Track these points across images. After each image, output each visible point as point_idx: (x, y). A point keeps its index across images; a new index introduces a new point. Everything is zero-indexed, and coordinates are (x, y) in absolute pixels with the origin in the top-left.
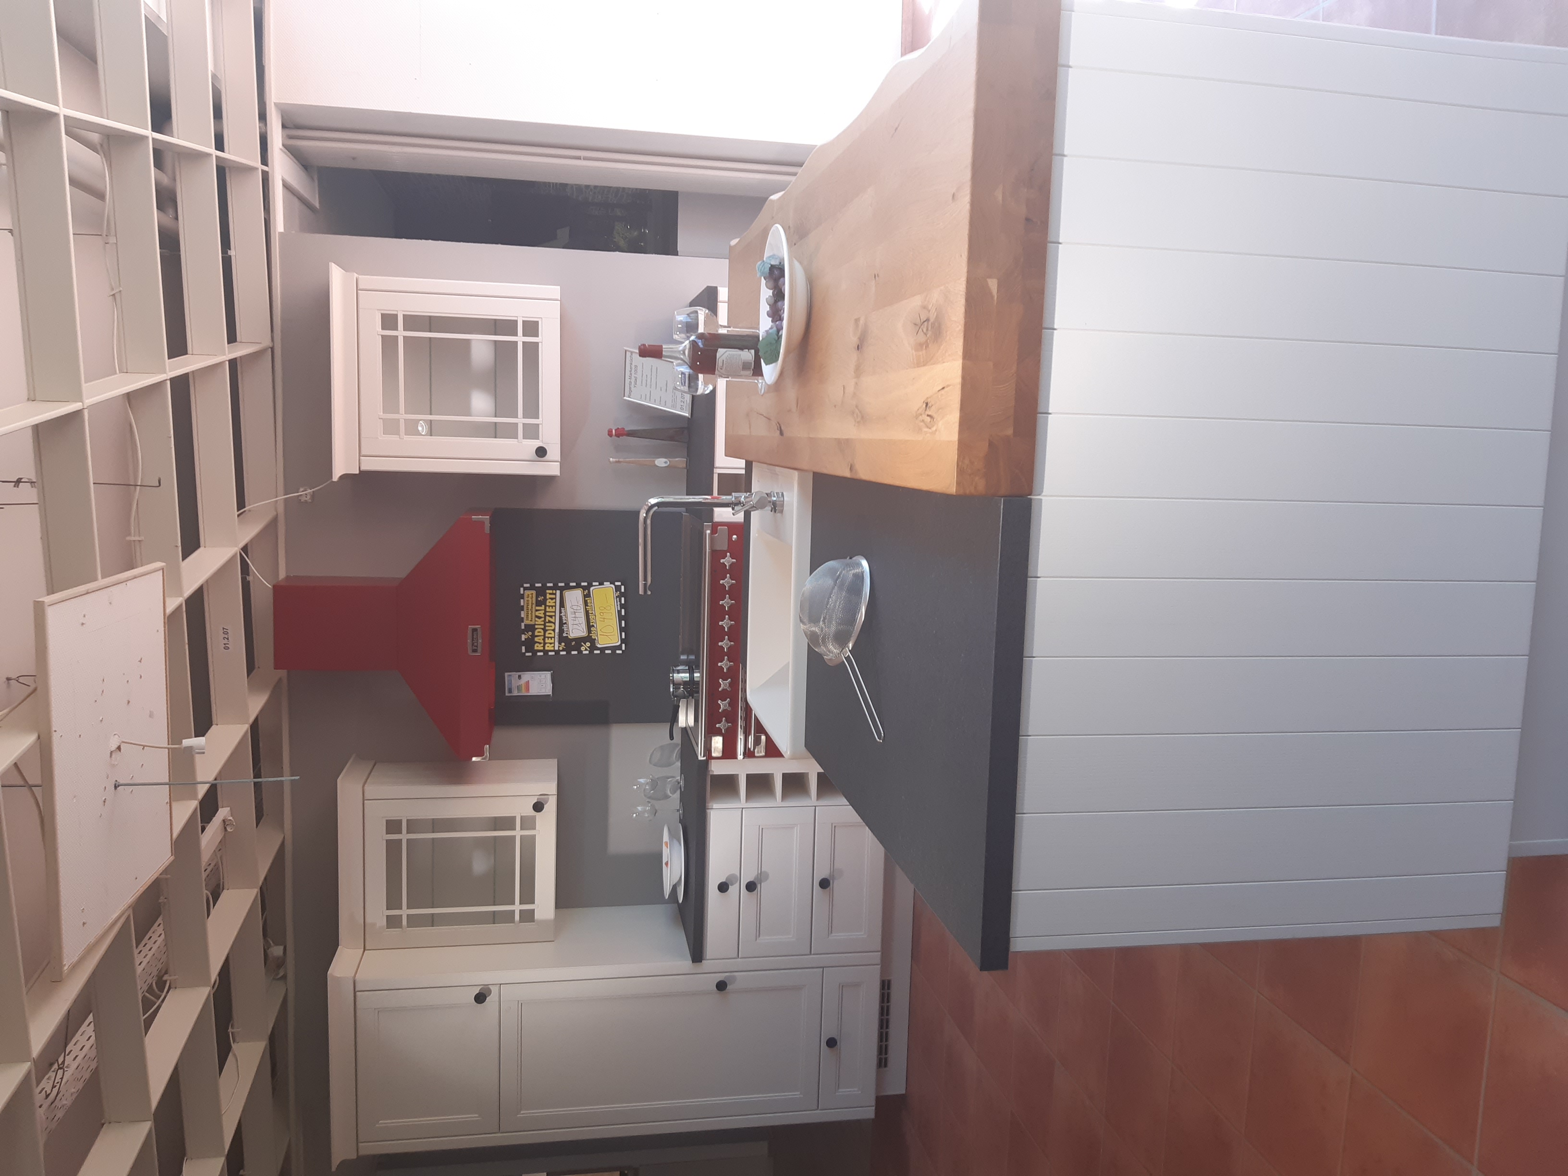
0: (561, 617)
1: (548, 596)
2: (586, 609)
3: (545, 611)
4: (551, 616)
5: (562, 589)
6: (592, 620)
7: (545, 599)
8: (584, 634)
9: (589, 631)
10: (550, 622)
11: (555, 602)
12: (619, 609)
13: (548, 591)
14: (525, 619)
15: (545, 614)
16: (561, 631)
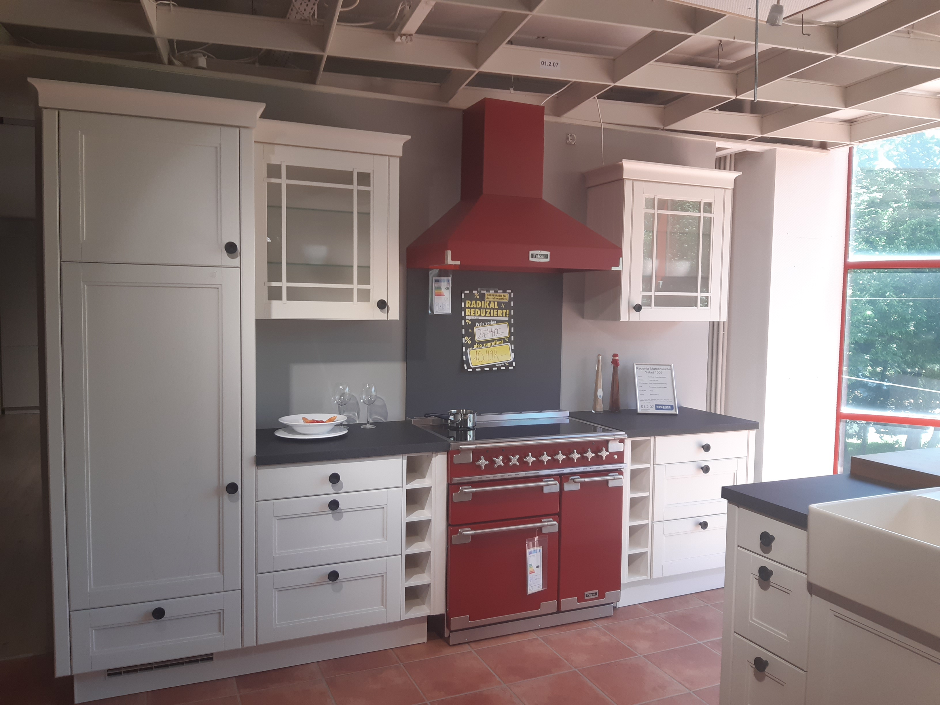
0: (489, 321)
1: (504, 311)
2: (495, 340)
3: (493, 309)
4: (490, 313)
5: (509, 321)
6: (487, 345)
7: (502, 309)
8: (477, 339)
9: (479, 343)
10: (486, 312)
11: (500, 317)
12: (496, 365)
13: (508, 311)
14: (488, 293)
15: (492, 308)
16: (480, 321)
